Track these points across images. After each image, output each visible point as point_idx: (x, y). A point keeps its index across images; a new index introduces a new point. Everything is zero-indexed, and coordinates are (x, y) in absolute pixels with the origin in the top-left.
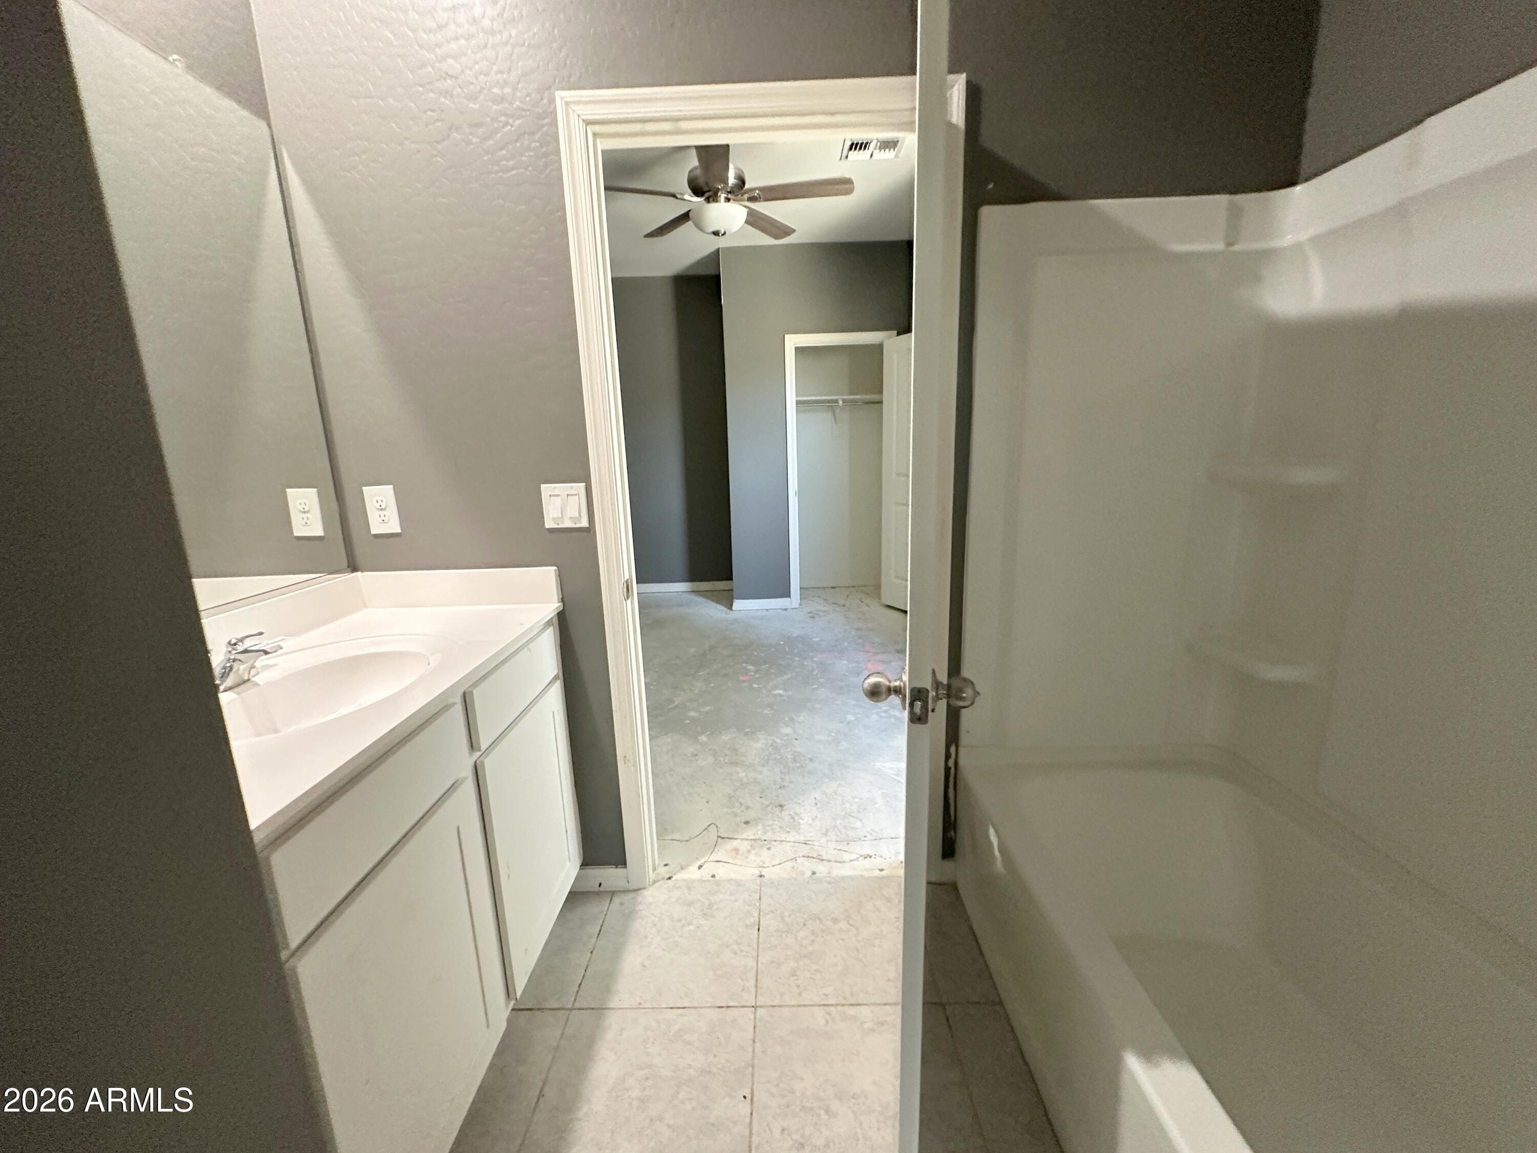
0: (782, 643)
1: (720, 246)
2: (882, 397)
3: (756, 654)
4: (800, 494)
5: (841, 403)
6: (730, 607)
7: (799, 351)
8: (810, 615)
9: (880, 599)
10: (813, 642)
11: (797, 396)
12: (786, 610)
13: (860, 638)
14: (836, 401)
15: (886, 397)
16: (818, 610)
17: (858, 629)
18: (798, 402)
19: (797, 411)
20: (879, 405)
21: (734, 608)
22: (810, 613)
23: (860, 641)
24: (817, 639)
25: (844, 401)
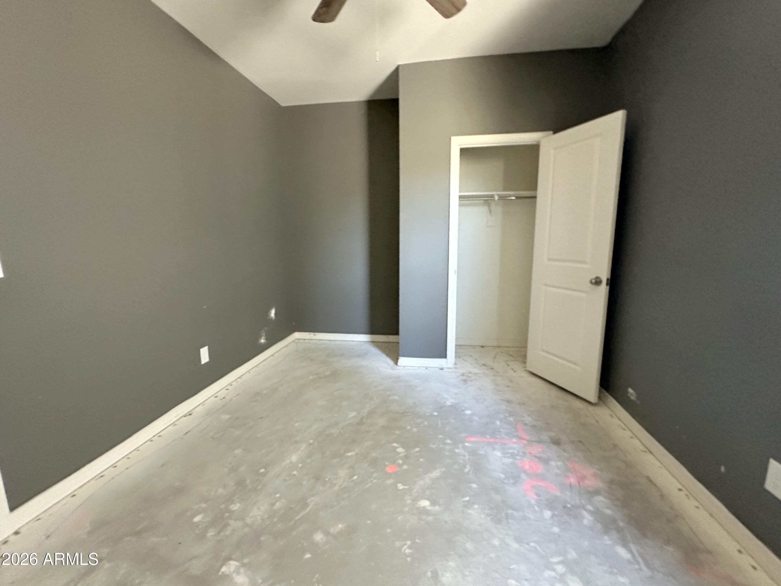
0: (435, 414)
1: (400, 63)
2: (536, 194)
3: (409, 427)
4: (459, 272)
5: (496, 198)
6: (396, 363)
7: (464, 152)
8: (462, 378)
9: (525, 363)
10: (465, 415)
11: (460, 191)
12: (442, 369)
13: (511, 414)
14: (492, 196)
15: (540, 193)
16: (470, 373)
17: (508, 401)
18: (461, 197)
19: (460, 205)
20: (534, 200)
21: (399, 364)
22: (463, 375)
23: (511, 419)
24: (468, 412)
25: (501, 197)
